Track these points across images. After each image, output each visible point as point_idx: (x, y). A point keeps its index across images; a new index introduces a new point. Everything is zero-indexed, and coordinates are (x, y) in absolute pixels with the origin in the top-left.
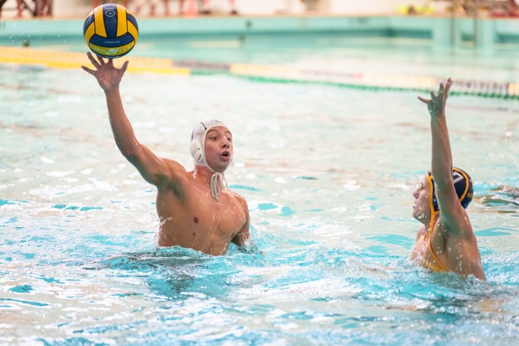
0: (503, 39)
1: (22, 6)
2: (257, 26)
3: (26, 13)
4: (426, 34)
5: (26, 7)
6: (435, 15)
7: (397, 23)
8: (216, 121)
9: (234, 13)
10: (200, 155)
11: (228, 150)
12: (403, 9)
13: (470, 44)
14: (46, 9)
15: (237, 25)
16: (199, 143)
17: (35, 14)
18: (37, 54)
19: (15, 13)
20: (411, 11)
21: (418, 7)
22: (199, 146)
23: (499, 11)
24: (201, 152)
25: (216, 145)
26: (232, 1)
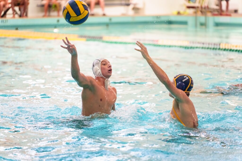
0: (217, 25)
1: (15, 13)
2: (114, 20)
3: (16, 16)
4: (185, 23)
5: (17, 13)
6: (189, 15)
7: (173, 19)
9: (104, 15)
10: (99, 72)
12: (175, 12)
13: (204, 27)
14: (25, 14)
15: (105, 20)
17: (20, 16)
18: (21, 33)
19: (12, 16)
20: (179, 13)
21: (182, 12)
23: (216, 13)
26: (103, 10)
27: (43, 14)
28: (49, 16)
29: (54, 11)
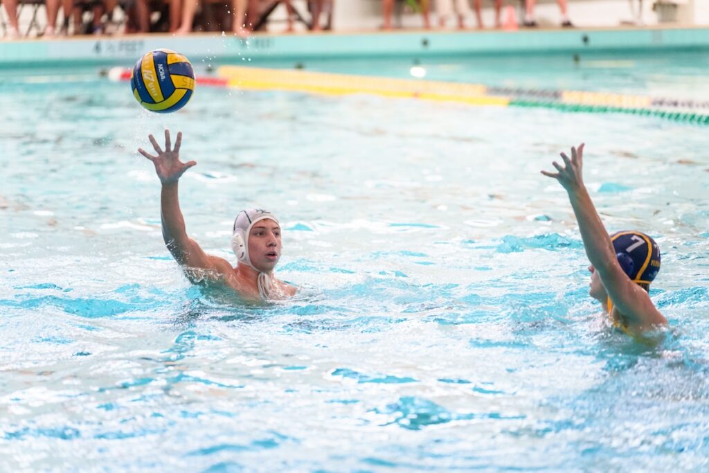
2: (596, 42)
3: (299, 27)
5: (300, 19)
8: (263, 212)
9: (567, 24)
10: (243, 253)
11: (276, 249)
15: (571, 40)
16: (241, 238)
17: (311, 27)
19: (285, 26)
22: (242, 242)
24: (244, 249)
25: (261, 243)
26: (563, 9)
27: (379, 21)
28: (399, 27)
29: (413, 12)
